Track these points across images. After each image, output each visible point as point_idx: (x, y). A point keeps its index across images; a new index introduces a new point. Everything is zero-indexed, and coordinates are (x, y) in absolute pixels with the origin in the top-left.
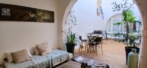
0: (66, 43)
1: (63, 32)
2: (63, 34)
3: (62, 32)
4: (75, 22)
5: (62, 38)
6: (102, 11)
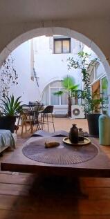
4: (16, 78)
6: (35, 75)
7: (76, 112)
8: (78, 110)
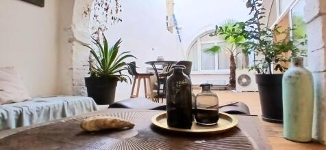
0: (87, 79)
1: (74, 43)
2: (74, 48)
3: (70, 41)
4: (117, 11)
5: (71, 61)
6: (176, 24)
7: (244, 80)
8: (247, 77)
